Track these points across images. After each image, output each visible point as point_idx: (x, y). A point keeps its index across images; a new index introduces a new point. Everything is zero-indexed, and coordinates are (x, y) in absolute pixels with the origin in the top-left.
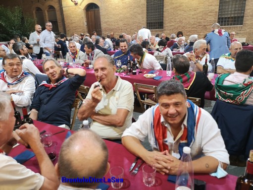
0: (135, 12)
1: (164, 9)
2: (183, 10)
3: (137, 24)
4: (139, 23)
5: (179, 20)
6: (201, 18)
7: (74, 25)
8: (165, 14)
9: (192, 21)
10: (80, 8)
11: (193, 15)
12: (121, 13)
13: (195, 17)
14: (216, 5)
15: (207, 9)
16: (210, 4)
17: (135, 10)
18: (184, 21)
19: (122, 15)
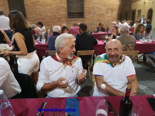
2: (41, 5)
5: (38, 13)
6: (55, 12)
8: (26, 7)
9: (49, 14)
11: (49, 9)
13: (51, 11)
14: (65, 3)
15: (59, 6)
16: (60, 2)
18: (43, 14)
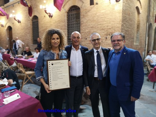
0: (26, 32)
1: (39, 30)
3: (27, 40)
4: (28, 40)
7: (3, 39)
10: (5, 29)
12: (20, 33)
16: (61, 28)
17: (26, 31)
19: (21, 34)
